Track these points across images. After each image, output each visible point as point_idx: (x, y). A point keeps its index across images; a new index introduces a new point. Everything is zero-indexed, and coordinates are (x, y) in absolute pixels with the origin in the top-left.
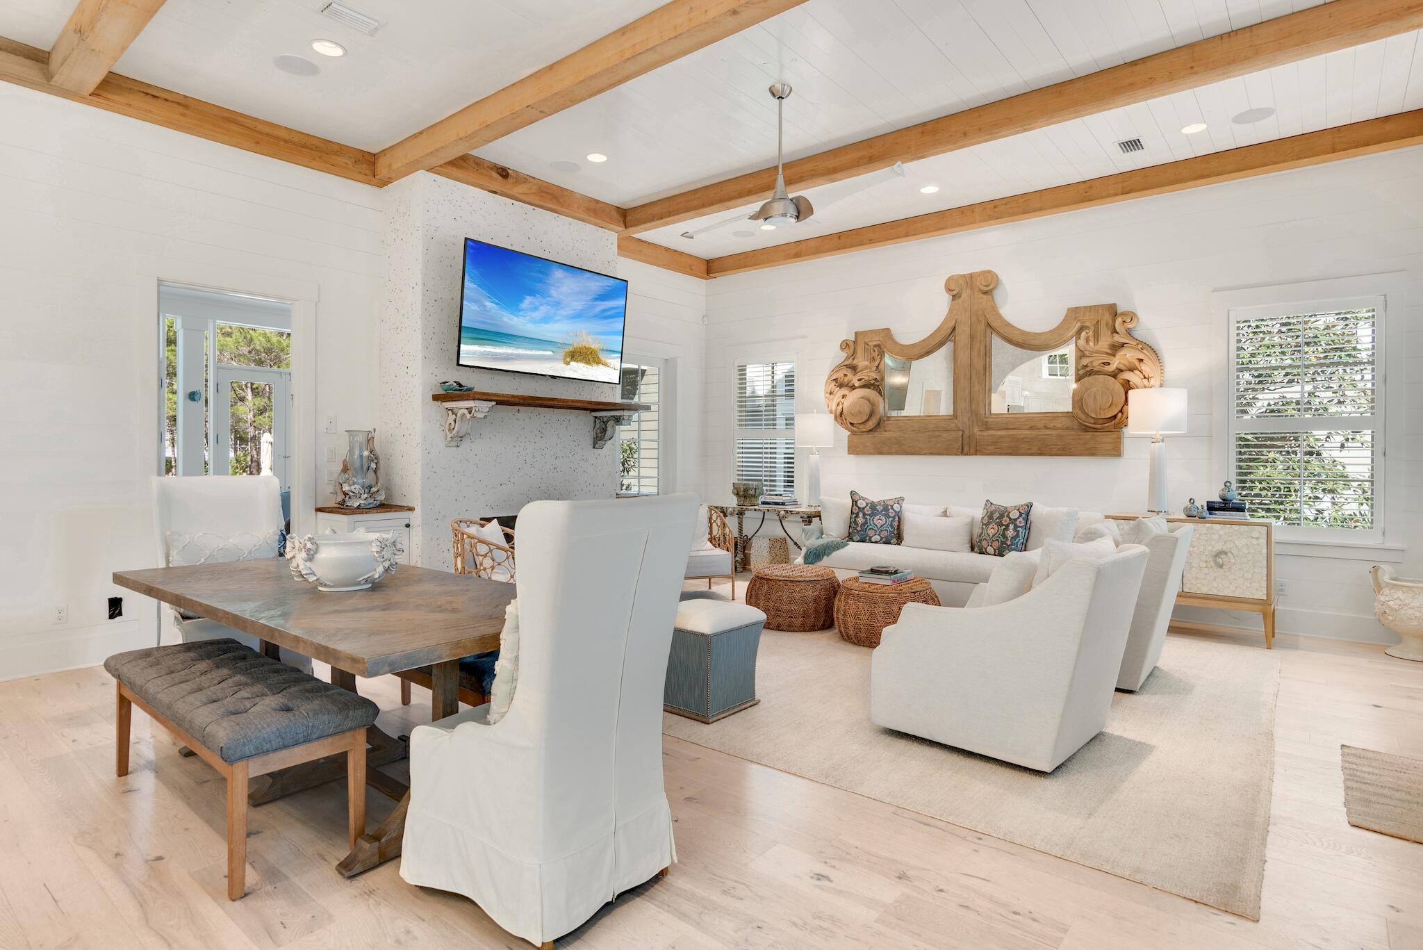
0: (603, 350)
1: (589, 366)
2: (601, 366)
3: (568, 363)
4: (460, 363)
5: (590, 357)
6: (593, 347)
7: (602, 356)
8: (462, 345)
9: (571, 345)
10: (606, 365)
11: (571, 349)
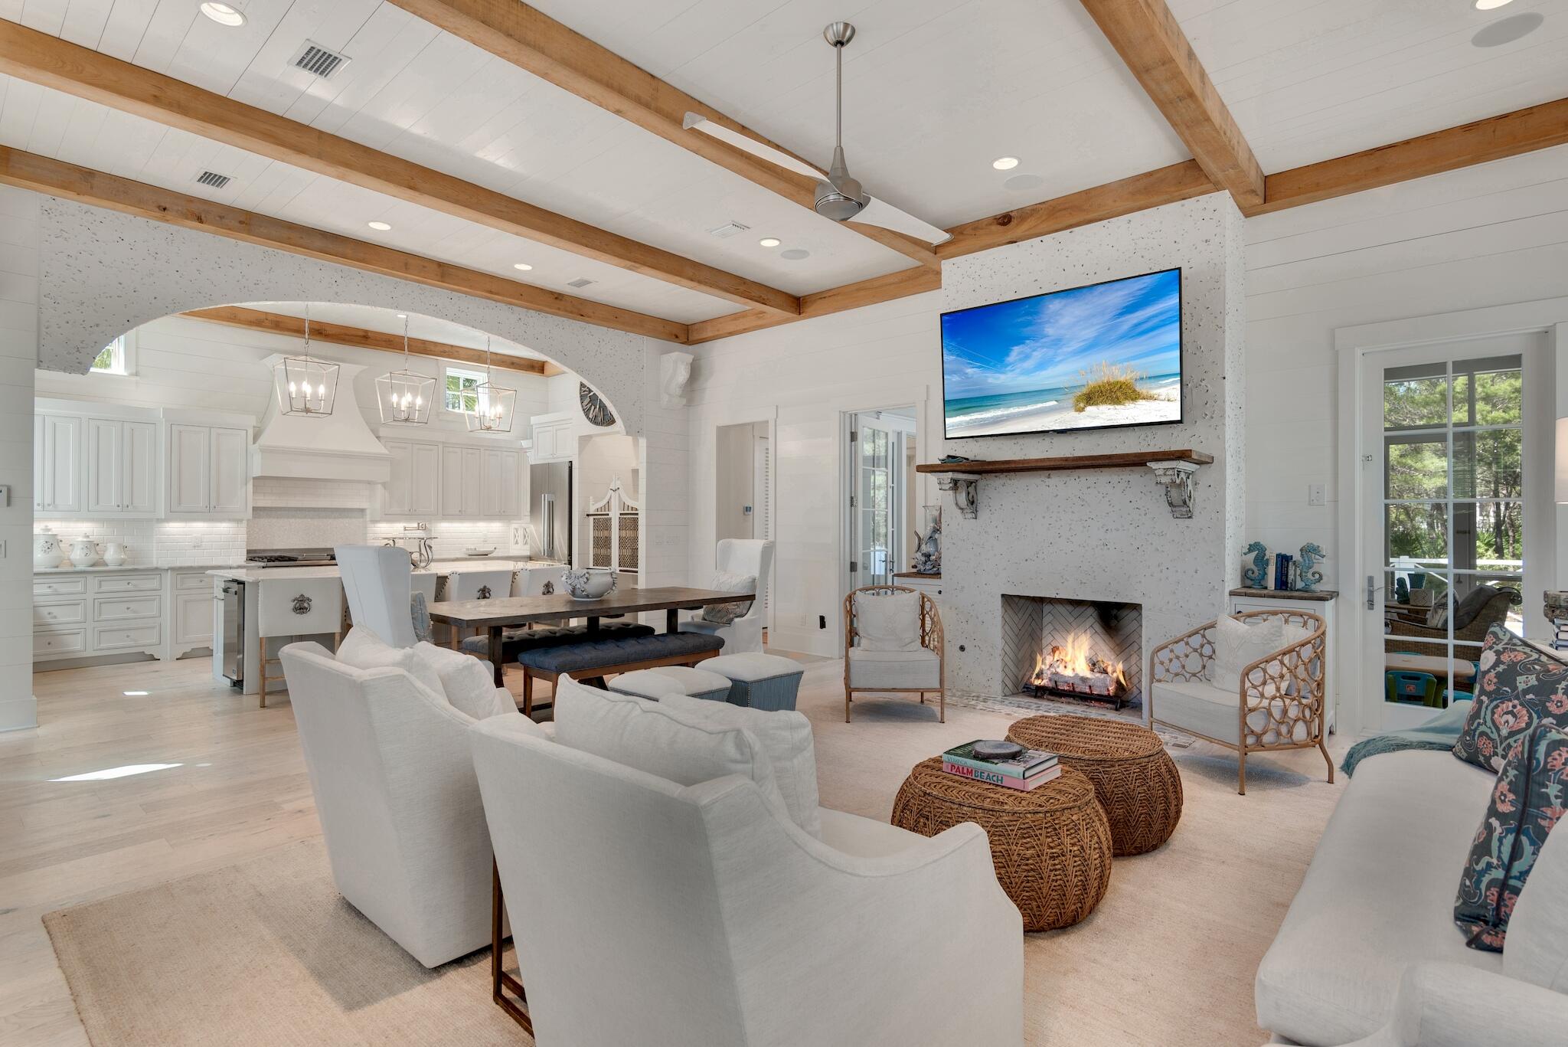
0: (1142, 379)
1: (1117, 407)
2: (1141, 402)
3: (1082, 410)
4: (947, 437)
5: (1119, 394)
6: (1122, 379)
7: (1140, 388)
8: (946, 419)
9: (1084, 386)
10: (1151, 398)
11: (1085, 390)
